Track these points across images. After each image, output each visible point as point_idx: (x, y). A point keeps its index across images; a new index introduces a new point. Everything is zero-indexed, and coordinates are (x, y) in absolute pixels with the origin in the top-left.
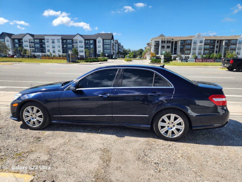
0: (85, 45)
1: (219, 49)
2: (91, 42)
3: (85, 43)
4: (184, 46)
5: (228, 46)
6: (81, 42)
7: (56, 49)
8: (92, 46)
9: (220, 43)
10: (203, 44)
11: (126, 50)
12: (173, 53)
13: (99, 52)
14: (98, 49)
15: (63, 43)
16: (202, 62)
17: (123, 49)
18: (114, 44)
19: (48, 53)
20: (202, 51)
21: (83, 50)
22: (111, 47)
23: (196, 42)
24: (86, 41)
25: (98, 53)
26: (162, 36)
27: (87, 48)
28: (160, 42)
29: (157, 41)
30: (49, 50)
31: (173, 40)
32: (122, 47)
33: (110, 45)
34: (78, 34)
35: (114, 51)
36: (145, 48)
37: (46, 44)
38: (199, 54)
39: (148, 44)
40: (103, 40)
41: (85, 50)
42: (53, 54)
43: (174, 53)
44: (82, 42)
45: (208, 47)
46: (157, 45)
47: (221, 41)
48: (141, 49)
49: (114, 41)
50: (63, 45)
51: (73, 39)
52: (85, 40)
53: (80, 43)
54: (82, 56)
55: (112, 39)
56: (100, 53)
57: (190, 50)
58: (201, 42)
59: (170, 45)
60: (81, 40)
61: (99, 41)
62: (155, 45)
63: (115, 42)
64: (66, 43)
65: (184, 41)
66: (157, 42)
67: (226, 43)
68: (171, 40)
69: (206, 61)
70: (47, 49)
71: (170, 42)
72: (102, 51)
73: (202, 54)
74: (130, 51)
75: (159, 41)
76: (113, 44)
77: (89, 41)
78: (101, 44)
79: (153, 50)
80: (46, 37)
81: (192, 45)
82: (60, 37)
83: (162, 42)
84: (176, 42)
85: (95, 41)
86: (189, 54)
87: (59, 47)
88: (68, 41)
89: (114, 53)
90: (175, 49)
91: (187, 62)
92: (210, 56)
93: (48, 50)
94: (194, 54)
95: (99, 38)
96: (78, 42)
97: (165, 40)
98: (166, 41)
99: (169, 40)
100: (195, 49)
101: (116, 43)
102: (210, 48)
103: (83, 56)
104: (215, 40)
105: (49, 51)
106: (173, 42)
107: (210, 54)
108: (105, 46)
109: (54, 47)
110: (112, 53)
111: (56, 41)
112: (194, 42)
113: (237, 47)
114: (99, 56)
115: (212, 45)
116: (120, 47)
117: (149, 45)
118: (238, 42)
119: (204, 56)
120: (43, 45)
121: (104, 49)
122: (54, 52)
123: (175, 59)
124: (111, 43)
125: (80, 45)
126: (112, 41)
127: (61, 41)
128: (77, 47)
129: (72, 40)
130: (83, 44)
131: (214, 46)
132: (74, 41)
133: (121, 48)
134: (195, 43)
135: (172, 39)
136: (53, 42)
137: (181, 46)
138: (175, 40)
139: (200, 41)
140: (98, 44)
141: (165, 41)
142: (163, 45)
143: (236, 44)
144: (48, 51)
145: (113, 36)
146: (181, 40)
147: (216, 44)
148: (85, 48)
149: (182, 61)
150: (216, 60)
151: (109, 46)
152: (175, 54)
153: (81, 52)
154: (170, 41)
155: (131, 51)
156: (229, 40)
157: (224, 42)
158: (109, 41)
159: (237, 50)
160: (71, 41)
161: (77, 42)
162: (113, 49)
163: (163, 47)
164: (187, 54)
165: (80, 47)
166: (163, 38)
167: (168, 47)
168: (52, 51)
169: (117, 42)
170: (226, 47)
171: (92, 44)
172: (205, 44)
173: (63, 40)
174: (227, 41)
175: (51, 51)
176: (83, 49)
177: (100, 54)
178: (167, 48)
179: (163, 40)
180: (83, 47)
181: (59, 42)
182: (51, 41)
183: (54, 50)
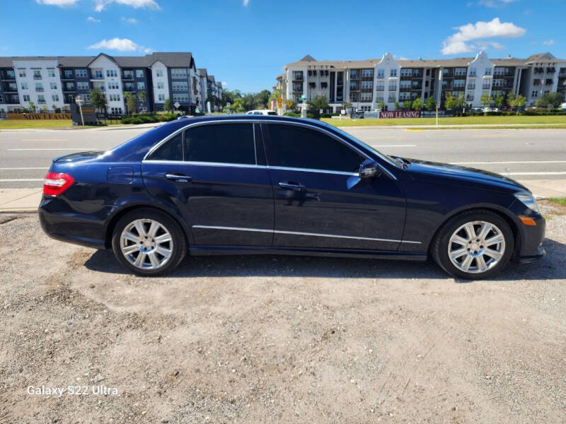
0: (124, 83)
1: (432, 88)
2: (140, 73)
3: (123, 77)
4: (358, 82)
5: (449, 81)
6: (111, 74)
7: (48, 94)
8: (141, 85)
9: (433, 76)
10: (397, 78)
11: (231, 93)
12: (335, 100)
13: (160, 99)
14: (157, 93)
15: (63, 76)
16: (394, 117)
17: (221, 91)
18: (198, 78)
19: (25, 105)
20: (397, 94)
21: (118, 96)
22: (189, 87)
23: (383, 74)
24: (127, 73)
25: (157, 100)
26: (308, 59)
27: (130, 89)
28: (305, 74)
29: (298, 72)
30: (28, 96)
31: (333, 70)
32: (220, 87)
33: (187, 80)
34: (101, 54)
35: (199, 96)
36: (275, 88)
37: (19, 80)
38: (391, 99)
39: (280, 79)
40: (169, 69)
41: (124, 94)
42: (40, 107)
43: (338, 100)
44: (116, 75)
45: (408, 83)
46: (298, 80)
47: (434, 71)
48: (266, 91)
49: (195, 71)
50: (64, 84)
51: (90, 67)
52: (123, 69)
53: (110, 78)
54: (116, 109)
55: (191, 67)
56: (162, 102)
57: (371, 91)
58: (393, 74)
59: (327, 80)
60: (113, 69)
61: (157, 71)
62: (293, 82)
63: (198, 72)
64: (71, 77)
65: (359, 70)
66: (299, 74)
67: (444, 75)
68: (329, 68)
69: (402, 116)
70: (21, 93)
71: (327, 74)
72: (167, 96)
73: (397, 100)
74: (238, 95)
75: (302, 72)
76: (194, 78)
77: (132, 72)
78: (164, 79)
79: (290, 94)
80: (16, 64)
81: (376, 80)
82: (55, 64)
83: (310, 73)
84: (341, 74)
85: (148, 72)
86: (370, 101)
87: (56, 88)
88: (78, 72)
89: (197, 102)
90: (340, 90)
91: (362, 118)
92: (411, 105)
93: (24, 96)
94: (380, 99)
95: (158, 63)
96: (105, 74)
97: (317, 68)
98: (318, 73)
99: (324, 69)
100: (381, 89)
101: (201, 77)
102: (414, 87)
103: (120, 109)
104: (421, 69)
105: (27, 98)
106: (333, 74)
107: (413, 99)
108: (175, 84)
109: (39, 89)
110: (194, 102)
111: (44, 73)
112: (379, 75)
113: (467, 83)
114: (160, 107)
115: (416, 80)
116: (213, 86)
117: (281, 82)
118: (468, 73)
119: (401, 104)
120: (11, 85)
121: (171, 92)
122: (42, 101)
123: (338, 113)
124: (188, 75)
125: (111, 81)
126: (192, 71)
127: (57, 72)
128: (102, 88)
129: (89, 70)
130: (118, 80)
131: (421, 82)
132: (94, 73)
133: (216, 88)
134: (381, 76)
135: (332, 67)
136: (37, 76)
137: (351, 81)
138: (337, 69)
139: (392, 71)
140: (156, 80)
141: (315, 72)
142: (313, 79)
143: (464, 77)
144: (25, 100)
145: (192, 60)
146: (352, 70)
147: (425, 78)
148: (125, 89)
149: (351, 117)
150: (422, 113)
151: (185, 84)
152: (340, 100)
153: (115, 100)
154: (327, 72)
155: (243, 96)
156: (451, 69)
157: (440, 72)
158: (184, 71)
159: (466, 90)
160: (84, 72)
161: (101, 76)
162: (196, 92)
163: (312, 85)
164: (366, 101)
165: (110, 87)
166: (311, 63)
167: (324, 85)
168: (37, 99)
169: (204, 74)
170: (446, 83)
171: (140, 80)
172: (402, 79)
173: (63, 69)
174: (446, 71)
175: (34, 99)
176: (119, 92)
177: (162, 104)
178: (322, 87)
179: (312, 69)
180: (117, 87)
181: (54, 75)
182: (30, 74)
183: (42, 96)
